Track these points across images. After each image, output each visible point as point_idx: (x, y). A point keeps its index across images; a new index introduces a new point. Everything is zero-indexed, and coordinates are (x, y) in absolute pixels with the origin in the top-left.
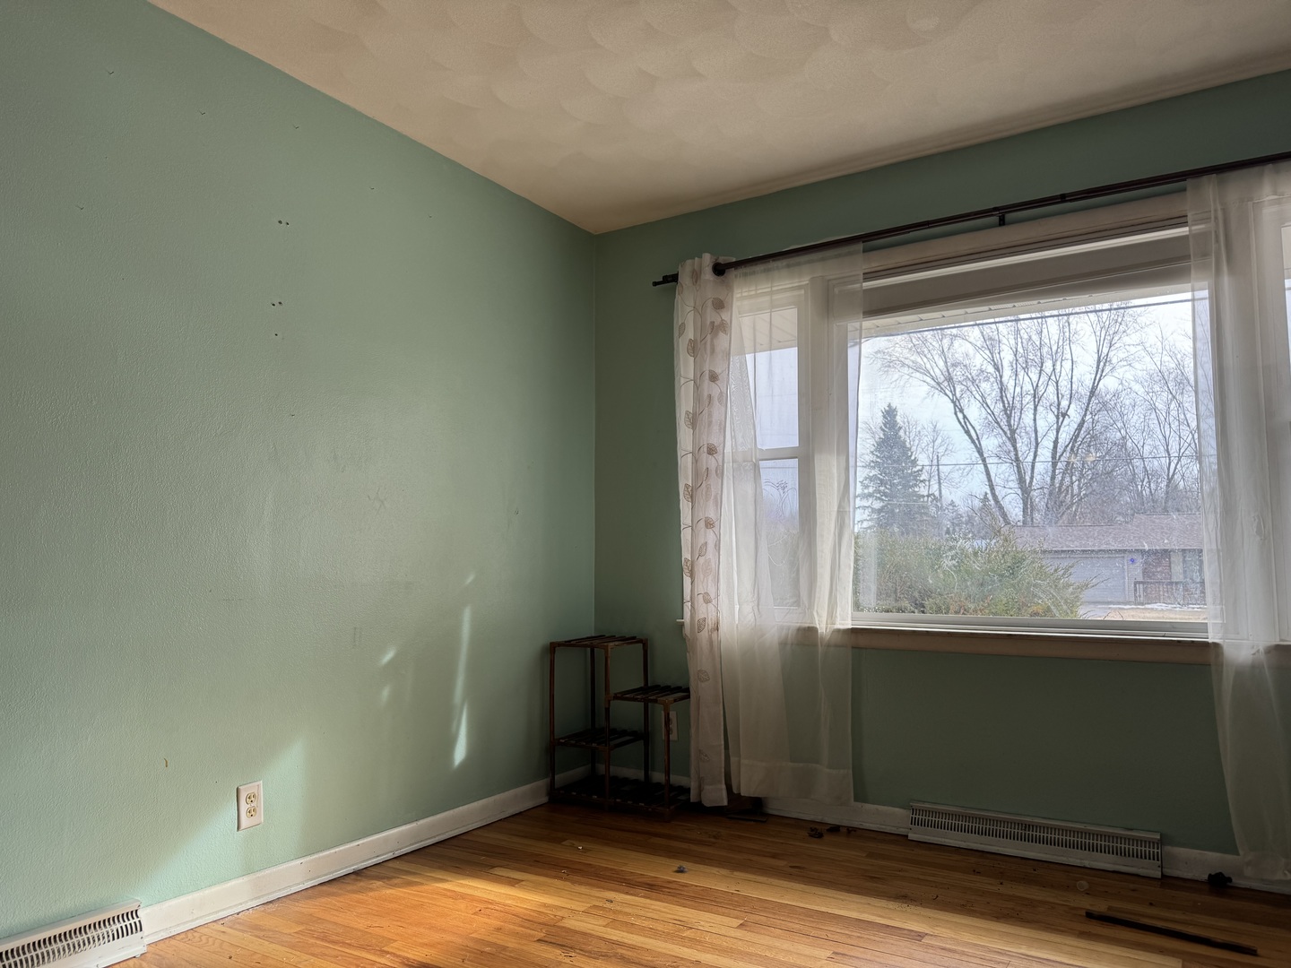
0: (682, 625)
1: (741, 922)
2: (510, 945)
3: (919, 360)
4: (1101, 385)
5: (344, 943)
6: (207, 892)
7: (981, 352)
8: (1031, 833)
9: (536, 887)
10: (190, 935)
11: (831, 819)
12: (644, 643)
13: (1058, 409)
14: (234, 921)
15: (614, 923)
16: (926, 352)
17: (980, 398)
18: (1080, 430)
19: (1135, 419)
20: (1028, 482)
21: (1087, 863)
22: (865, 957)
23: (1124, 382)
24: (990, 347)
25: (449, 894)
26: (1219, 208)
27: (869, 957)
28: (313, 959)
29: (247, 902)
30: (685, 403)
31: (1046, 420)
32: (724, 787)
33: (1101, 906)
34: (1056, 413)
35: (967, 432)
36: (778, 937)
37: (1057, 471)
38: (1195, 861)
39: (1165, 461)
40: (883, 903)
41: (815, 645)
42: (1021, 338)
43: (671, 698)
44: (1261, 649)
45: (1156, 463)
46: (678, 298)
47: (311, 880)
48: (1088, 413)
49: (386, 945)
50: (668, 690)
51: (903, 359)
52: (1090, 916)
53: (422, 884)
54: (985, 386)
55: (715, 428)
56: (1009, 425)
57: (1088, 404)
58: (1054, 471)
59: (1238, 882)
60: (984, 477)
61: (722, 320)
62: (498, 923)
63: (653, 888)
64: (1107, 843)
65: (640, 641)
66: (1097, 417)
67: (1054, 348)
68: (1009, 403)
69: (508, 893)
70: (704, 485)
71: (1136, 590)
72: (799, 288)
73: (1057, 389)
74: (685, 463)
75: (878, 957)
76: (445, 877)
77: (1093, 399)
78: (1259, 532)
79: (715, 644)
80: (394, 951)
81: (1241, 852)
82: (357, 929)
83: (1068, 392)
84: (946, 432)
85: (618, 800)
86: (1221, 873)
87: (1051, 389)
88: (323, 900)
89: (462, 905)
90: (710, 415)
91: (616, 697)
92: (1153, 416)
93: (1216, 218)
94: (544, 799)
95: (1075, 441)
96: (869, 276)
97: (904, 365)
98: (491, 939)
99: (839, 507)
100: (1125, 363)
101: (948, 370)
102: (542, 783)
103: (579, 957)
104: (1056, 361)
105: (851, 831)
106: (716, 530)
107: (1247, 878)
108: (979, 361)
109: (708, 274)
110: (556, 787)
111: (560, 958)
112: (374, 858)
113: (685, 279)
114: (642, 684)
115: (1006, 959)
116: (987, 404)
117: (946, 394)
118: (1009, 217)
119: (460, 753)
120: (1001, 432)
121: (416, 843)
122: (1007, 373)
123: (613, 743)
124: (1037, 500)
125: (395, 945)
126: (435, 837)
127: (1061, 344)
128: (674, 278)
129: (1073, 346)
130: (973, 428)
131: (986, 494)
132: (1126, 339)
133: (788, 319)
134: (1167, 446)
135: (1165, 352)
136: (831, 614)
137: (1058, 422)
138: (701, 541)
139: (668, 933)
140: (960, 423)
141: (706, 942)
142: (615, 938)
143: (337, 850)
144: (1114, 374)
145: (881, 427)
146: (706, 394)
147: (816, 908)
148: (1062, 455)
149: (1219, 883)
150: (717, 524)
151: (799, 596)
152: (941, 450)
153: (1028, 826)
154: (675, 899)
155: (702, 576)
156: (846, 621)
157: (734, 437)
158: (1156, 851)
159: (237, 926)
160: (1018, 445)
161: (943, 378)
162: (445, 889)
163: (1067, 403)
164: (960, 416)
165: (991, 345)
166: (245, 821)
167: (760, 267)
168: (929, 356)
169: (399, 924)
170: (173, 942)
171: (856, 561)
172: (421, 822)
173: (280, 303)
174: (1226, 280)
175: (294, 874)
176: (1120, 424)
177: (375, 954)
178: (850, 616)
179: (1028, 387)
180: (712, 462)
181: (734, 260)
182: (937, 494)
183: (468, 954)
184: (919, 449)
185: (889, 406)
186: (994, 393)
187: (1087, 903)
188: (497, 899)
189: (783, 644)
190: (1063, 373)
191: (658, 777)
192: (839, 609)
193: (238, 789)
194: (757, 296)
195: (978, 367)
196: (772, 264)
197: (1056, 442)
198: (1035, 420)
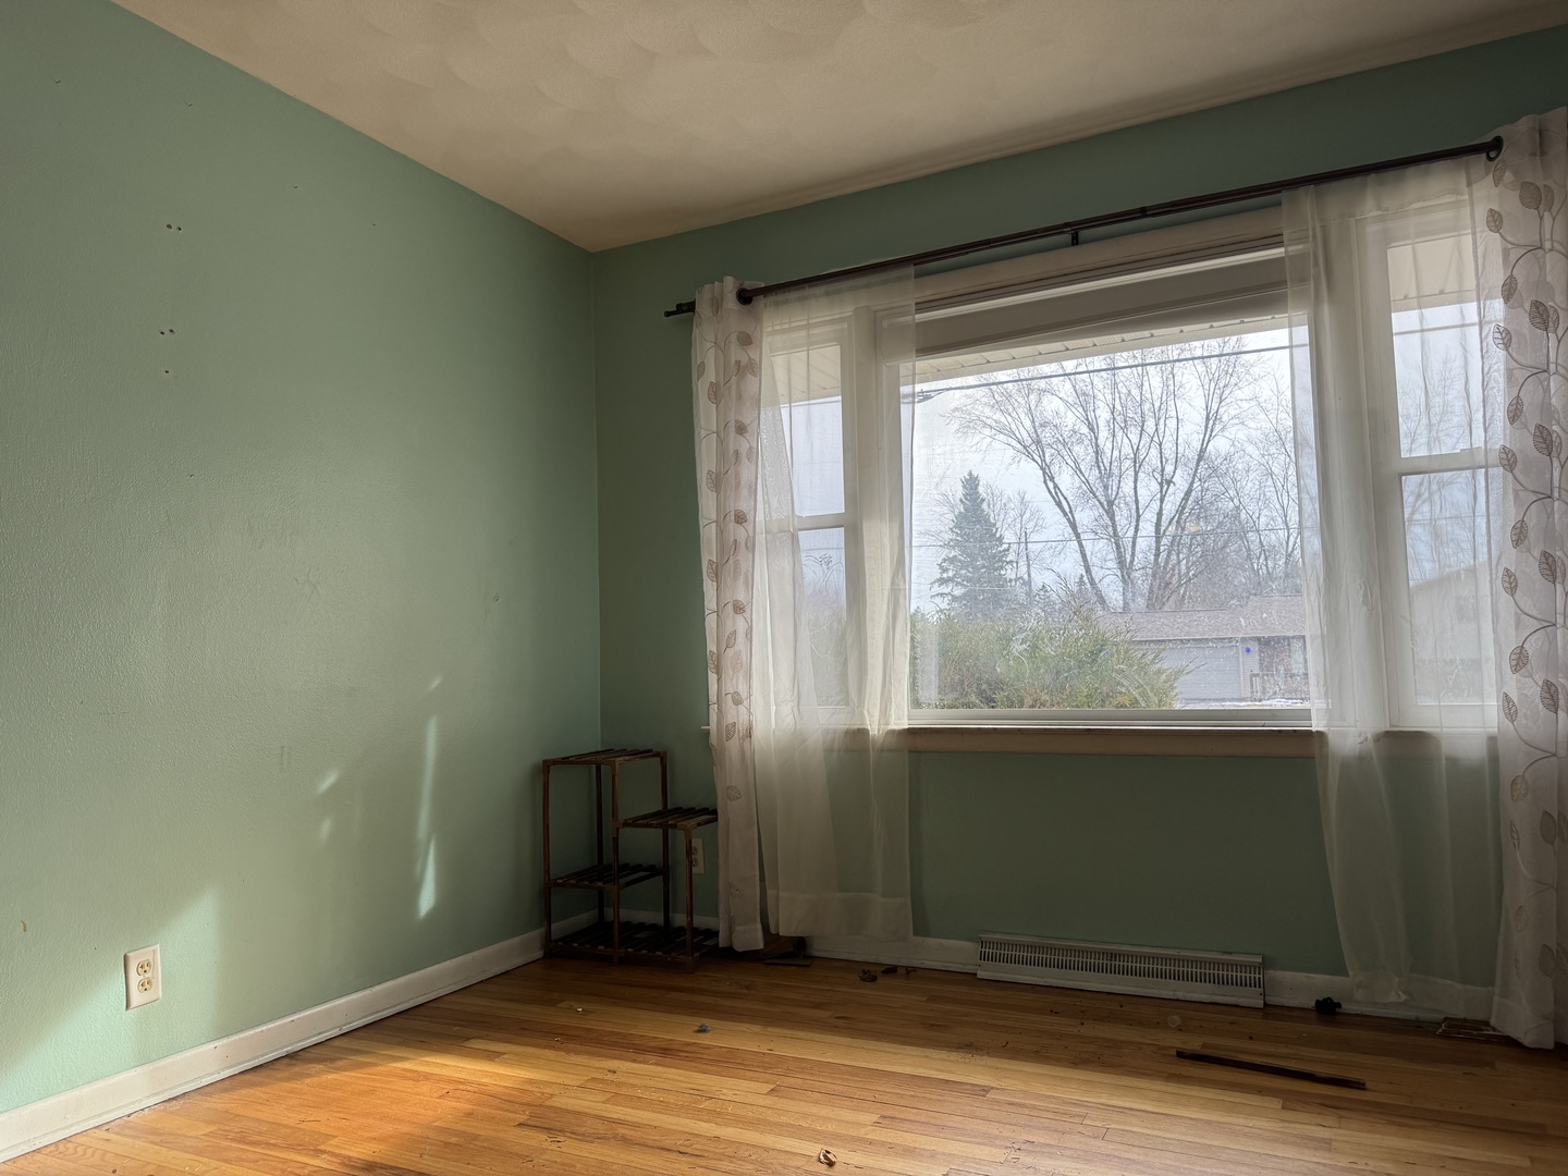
0: (707, 733)
1: (772, 1086)
2: (482, 1132)
3: (1003, 419)
4: (1210, 447)
5: (267, 1143)
6: (86, 1089)
7: (1073, 410)
8: (1117, 963)
9: (521, 1061)
10: (61, 1147)
11: (888, 959)
12: (662, 757)
13: (1162, 475)
14: (124, 1126)
15: (615, 1098)
16: (1011, 410)
17: (1072, 464)
18: (1187, 500)
19: (1249, 486)
20: (1128, 560)
21: (1180, 995)
22: (918, 1118)
23: (1236, 443)
24: (1084, 404)
25: (409, 1075)
26: (1318, 225)
27: (923, 1119)
28: (224, 1166)
29: (141, 1100)
30: (706, 462)
31: (1148, 488)
32: (759, 926)
33: (1194, 1044)
34: (1159, 480)
35: (1059, 504)
36: (816, 1102)
37: (1162, 548)
38: (1301, 986)
39: (1282, 534)
40: (943, 1054)
41: (866, 751)
42: (1119, 393)
43: (694, 822)
44: (1369, 736)
45: (1273, 537)
46: (696, 332)
47: (229, 1068)
48: (1197, 479)
49: (323, 1143)
50: (691, 812)
51: (984, 419)
52: (1181, 1055)
53: (375, 1065)
54: (1078, 450)
55: (745, 492)
56: (1107, 496)
57: (1196, 470)
58: (1158, 549)
59: (1347, 1007)
60: (1078, 556)
61: (750, 359)
62: (468, 1107)
63: (667, 1052)
64: (1203, 971)
65: (657, 755)
66: (1206, 484)
67: (1157, 404)
68: (1105, 469)
69: (487, 1069)
70: (731, 561)
71: (1252, 686)
72: (841, 320)
73: (1161, 453)
74: (708, 533)
75: (934, 1118)
76: (405, 1055)
77: (1202, 463)
78: (1365, 602)
79: (748, 754)
80: (332, 1150)
81: (1350, 973)
82: (286, 1126)
83: (1174, 455)
84: (1035, 504)
85: (629, 950)
86: (1329, 998)
87: (1154, 452)
88: (244, 1092)
89: (425, 1087)
90: (737, 475)
91: (626, 824)
92: (1270, 482)
93: (1314, 237)
94: (539, 954)
95: (1182, 513)
96: (922, 306)
97: (985, 425)
98: (459, 1127)
99: (893, 583)
100: (1236, 421)
101: (1036, 431)
102: (536, 934)
103: (568, 1141)
104: (1159, 419)
105: (910, 971)
106: (747, 615)
107: (1357, 1002)
108: (1071, 419)
109: (731, 302)
110: (553, 937)
111: (545, 1145)
112: (315, 1036)
113: (703, 308)
114: (657, 806)
115: (1082, 1111)
116: (1080, 471)
117: (1034, 460)
118: (1083, 234)
119: (427, 900)
120: (1097, 503)
121: (371, 1015)
122: (1103, 434)
123: (622, 881)
124: (1140, 582)
125: (334, 1142)
126: (395, 1006)
127: (1164, 399)
128: (688, 308)
129: (1178, 402)
130: (1065, 499)
131: (1082, 576)
132: (1238, 394)
133: (828, 359)
134: (1286, 516)
135: (1281, 409)
136: (885, 712)
137: (1161, 492)
138: (729, 629)
139: (683, 1106)
140: (1050, 492)
141: (728, 1114)
142: (615, 1116)
143: (264, 1028)
144: (1226, 434)
145: (961, 500)
146: (732, 449)
147: (864, 1065)
148: (1167, 528)
149: (1327, 1009)
150: (748, 609)
151: (848, 692)
152: (1030, 525)
153: (1113, 956)
154: (693, 1064)
155: (731, 672)
156: (901, 719)
157: (767, 502)
158: (1257, 976)
159: (127, 1132)
160: (1117, 519)
161: (1030, 441)
162: (405, 1070)
163: (1173, 468)
164: (1051, 485)
165: (1085, 400)
166: (136, 998)
167: (793, 295)
168: (1014, 415)
169: (342, 1115)
170: (38, 1157)
171: (913, 648)
172: (377, 988)
173: (171, 331)
174: (1326, 310)
175: (206, 1062)
176: (1232, 493)
177: (307, 1155)
178: (906, 713)
179: (1127, 450)
180: (741, 533)
181: (763, 285)
182: (1026, 577)
183: (428, 1147)
184: (1006, 526)
185: (970, 474)
186: (1089, 458)
187: (1177, 1041)
188: (470, 1078)
189: (829, 751)
190: (1167, 432)
191: (680, 919)
192: (893, 705)
193: (125, 957)
194: (791, 330)
195: (1070, 427)
196: (809, 291)
197: (1160, 514)
198: (1135, 488)
